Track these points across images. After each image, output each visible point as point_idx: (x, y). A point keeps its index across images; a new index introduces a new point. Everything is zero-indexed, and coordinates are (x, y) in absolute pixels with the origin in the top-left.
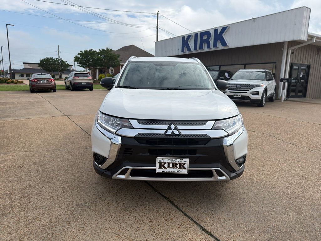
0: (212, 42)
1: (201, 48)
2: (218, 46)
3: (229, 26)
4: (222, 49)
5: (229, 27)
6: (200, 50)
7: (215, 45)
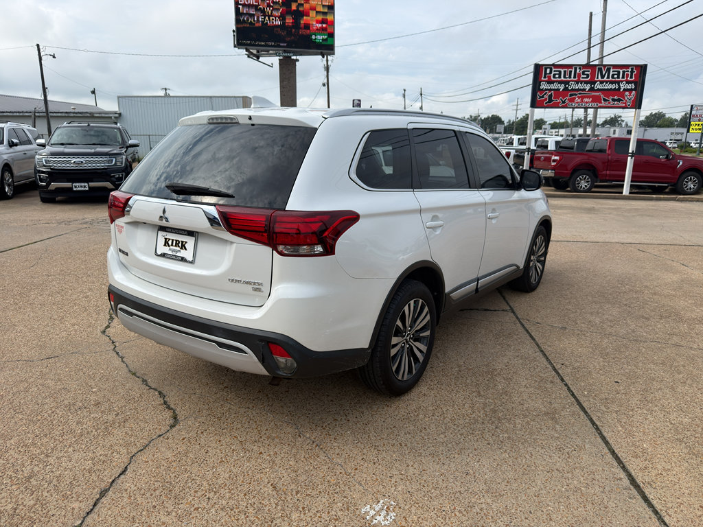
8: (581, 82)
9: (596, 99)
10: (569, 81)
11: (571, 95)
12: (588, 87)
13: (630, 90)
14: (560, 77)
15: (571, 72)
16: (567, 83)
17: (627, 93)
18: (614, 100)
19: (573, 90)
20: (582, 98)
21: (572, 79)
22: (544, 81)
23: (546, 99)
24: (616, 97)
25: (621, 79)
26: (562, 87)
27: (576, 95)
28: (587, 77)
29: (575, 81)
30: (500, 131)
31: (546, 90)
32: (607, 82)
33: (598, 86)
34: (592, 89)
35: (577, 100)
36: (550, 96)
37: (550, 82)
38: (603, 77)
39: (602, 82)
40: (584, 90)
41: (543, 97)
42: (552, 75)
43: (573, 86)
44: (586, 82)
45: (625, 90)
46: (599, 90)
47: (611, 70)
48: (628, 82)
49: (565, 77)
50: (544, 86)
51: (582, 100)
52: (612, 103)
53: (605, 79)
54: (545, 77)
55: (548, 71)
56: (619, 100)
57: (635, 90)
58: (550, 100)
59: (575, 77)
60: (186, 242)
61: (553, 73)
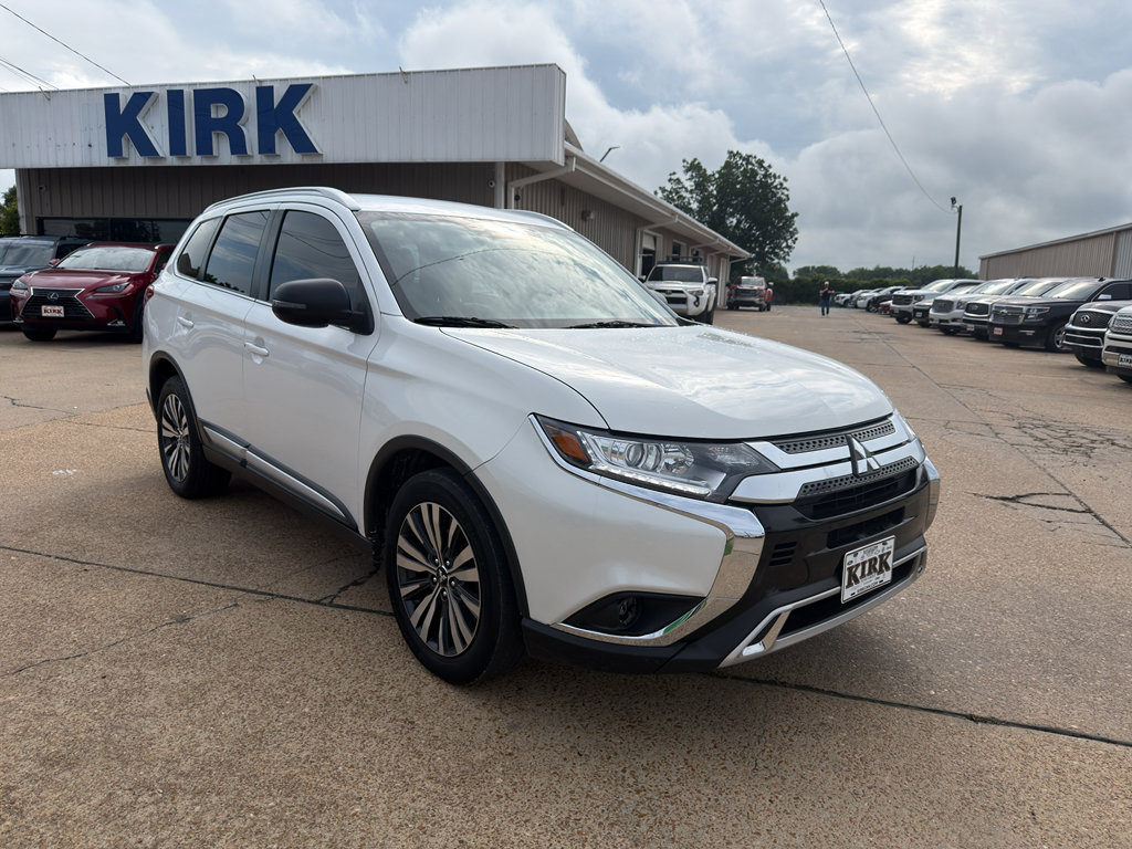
0: (251, 131)
1: (204, 148)
2: (277, 152)
3: (314, 82)
4: (294, 162)
5: (317, 87)
6: (199, 157)
7: (267, 146)
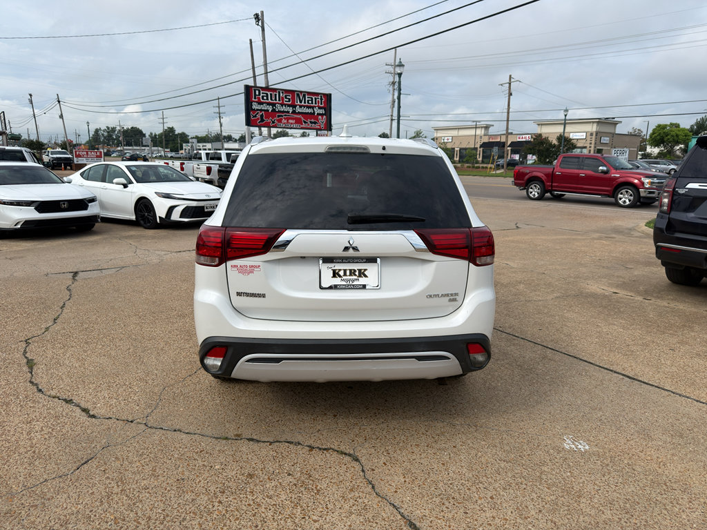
8: (285, 105)
9: (298, 121)
10: (276, 103)
11: (279, 116)
12: (290, 110)
13: (322, 115)
14: (267, 99)
15: (276, 95)
16: (273, 105)
17: (320, 117)
18: (311, 122)
19: (279, 112)
20: (288, 119)
21: (278, 101)
22: (255, 102)
23: (258, 119)
24: (313, 120)
25: (314, 104)
26: (270, 108)
27: (282, 116)
28: (289, 101)
29: (280, 104)
30: (146, 144)
31: (257, 110)
32: (304, 106)
33: (298, 109)
34: (294, 112)
35: (284, 121)
36: (262, 116)
37: (260, 103)
38: (301, 102)
39: (301, 106)
40: (288, 112)
41: (255, 116)
42: (261, 97)
43: (279, 108)
44: (289, 106)
45: (319, 114)
46: (299, 113)
47: (307, 97)
48: (320, 108)
49: (271, 99)
50: (255, 106)
51: (288, 121)
52: (310, 125)
53: (303, 103)
54: (255, 98)
55: (257, 93)
56: (315, 123)
57: (325, 114)
58: (262, 120)
59: (279, 100)
60: (365, 270)
61: (262, 95)
